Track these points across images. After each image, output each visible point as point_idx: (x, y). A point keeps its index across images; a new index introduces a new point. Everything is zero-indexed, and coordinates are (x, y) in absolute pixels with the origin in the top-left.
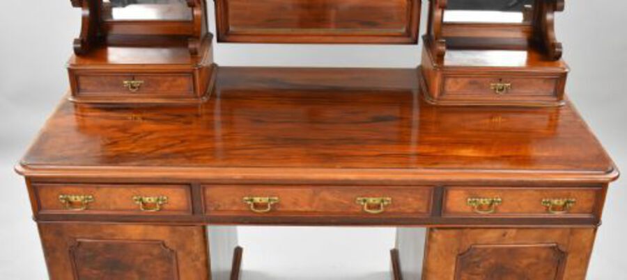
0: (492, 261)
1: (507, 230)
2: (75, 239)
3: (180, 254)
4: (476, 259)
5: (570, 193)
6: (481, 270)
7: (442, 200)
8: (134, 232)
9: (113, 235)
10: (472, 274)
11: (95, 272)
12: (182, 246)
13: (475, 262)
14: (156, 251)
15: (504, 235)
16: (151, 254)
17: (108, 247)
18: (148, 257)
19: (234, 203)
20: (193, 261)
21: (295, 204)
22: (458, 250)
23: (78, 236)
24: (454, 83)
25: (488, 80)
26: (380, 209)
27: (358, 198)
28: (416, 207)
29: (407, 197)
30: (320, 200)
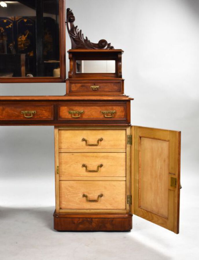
5: (113, 108)
7: (57, 111)
24: (75, 86)
25: (89, 84)
26: (31, 116)
27: (22, 111)
28: (47, 116)
29: (42, 110)
30: (6, 112)
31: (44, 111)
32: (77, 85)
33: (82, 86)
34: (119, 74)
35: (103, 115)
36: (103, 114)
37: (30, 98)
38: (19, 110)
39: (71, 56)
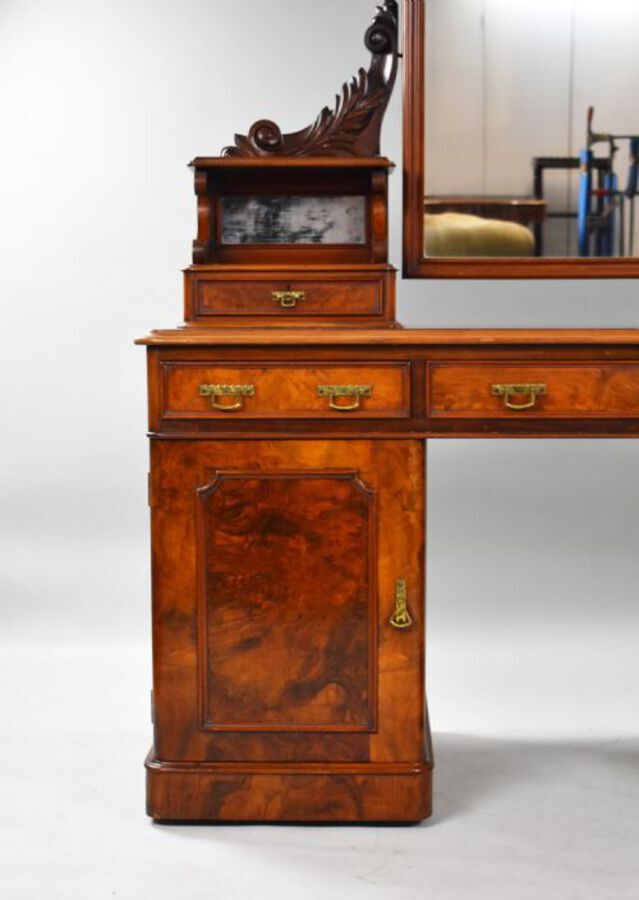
2: (213, 470)
3: (385, 494)
8: (314, 454)
9: (276, 462)
11: (236, 539)
12: (387, 481)
14: (342, 493)
16: (334, 500)
17: (265, 486)
18: (328, 505)
19: (476, 397)
20: (404, 509)
21: (574, 397)
23: (218, 465)
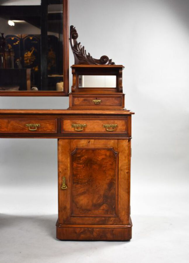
0: (86, 157)
1: (90, 140)
4: (79, 156)
5: (114, 122)
6: (81, 161)
7: (61, 124)
10: (78, 164)
13: (78, 157)
15: (89, 142)
22: (70, 150)
24: (78, 100)
25: (92, 98)
26: (35, 128)
27: (26, 124)
28: (51, 129)
29: (47, 124)
30: (11, 125)
31: (48, 125)
32: (79, 99)
33: (85, 100)
34: (120, 89)
35: (105, 129)
36: (105, 127)
37: (34, 112)
38: (23, 123)
39: (74, 71)
